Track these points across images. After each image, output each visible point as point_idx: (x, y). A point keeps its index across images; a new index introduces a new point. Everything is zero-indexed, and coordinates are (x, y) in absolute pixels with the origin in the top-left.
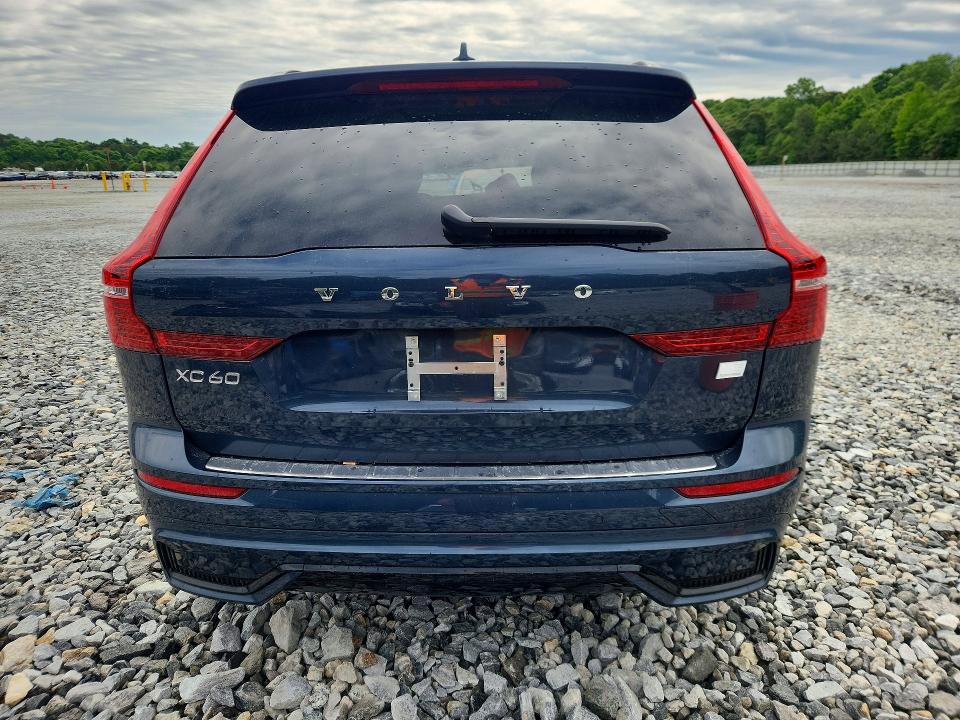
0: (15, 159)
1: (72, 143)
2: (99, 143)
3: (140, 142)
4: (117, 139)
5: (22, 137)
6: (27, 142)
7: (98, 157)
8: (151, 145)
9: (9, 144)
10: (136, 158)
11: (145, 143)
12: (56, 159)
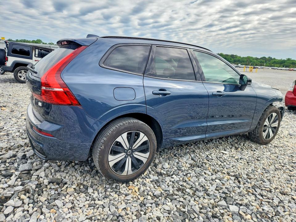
0: (235, 62)
1: (252, 58)
2: (259, 58)
3: (273, 58)
4: (266, 57)
5: (239, 56)
6: (240, 57)
7: (258, 62)
8: (276, 59)
9: (235, 58)
10: (269, 63)
11: (274, 58)
12: (245, 62)
